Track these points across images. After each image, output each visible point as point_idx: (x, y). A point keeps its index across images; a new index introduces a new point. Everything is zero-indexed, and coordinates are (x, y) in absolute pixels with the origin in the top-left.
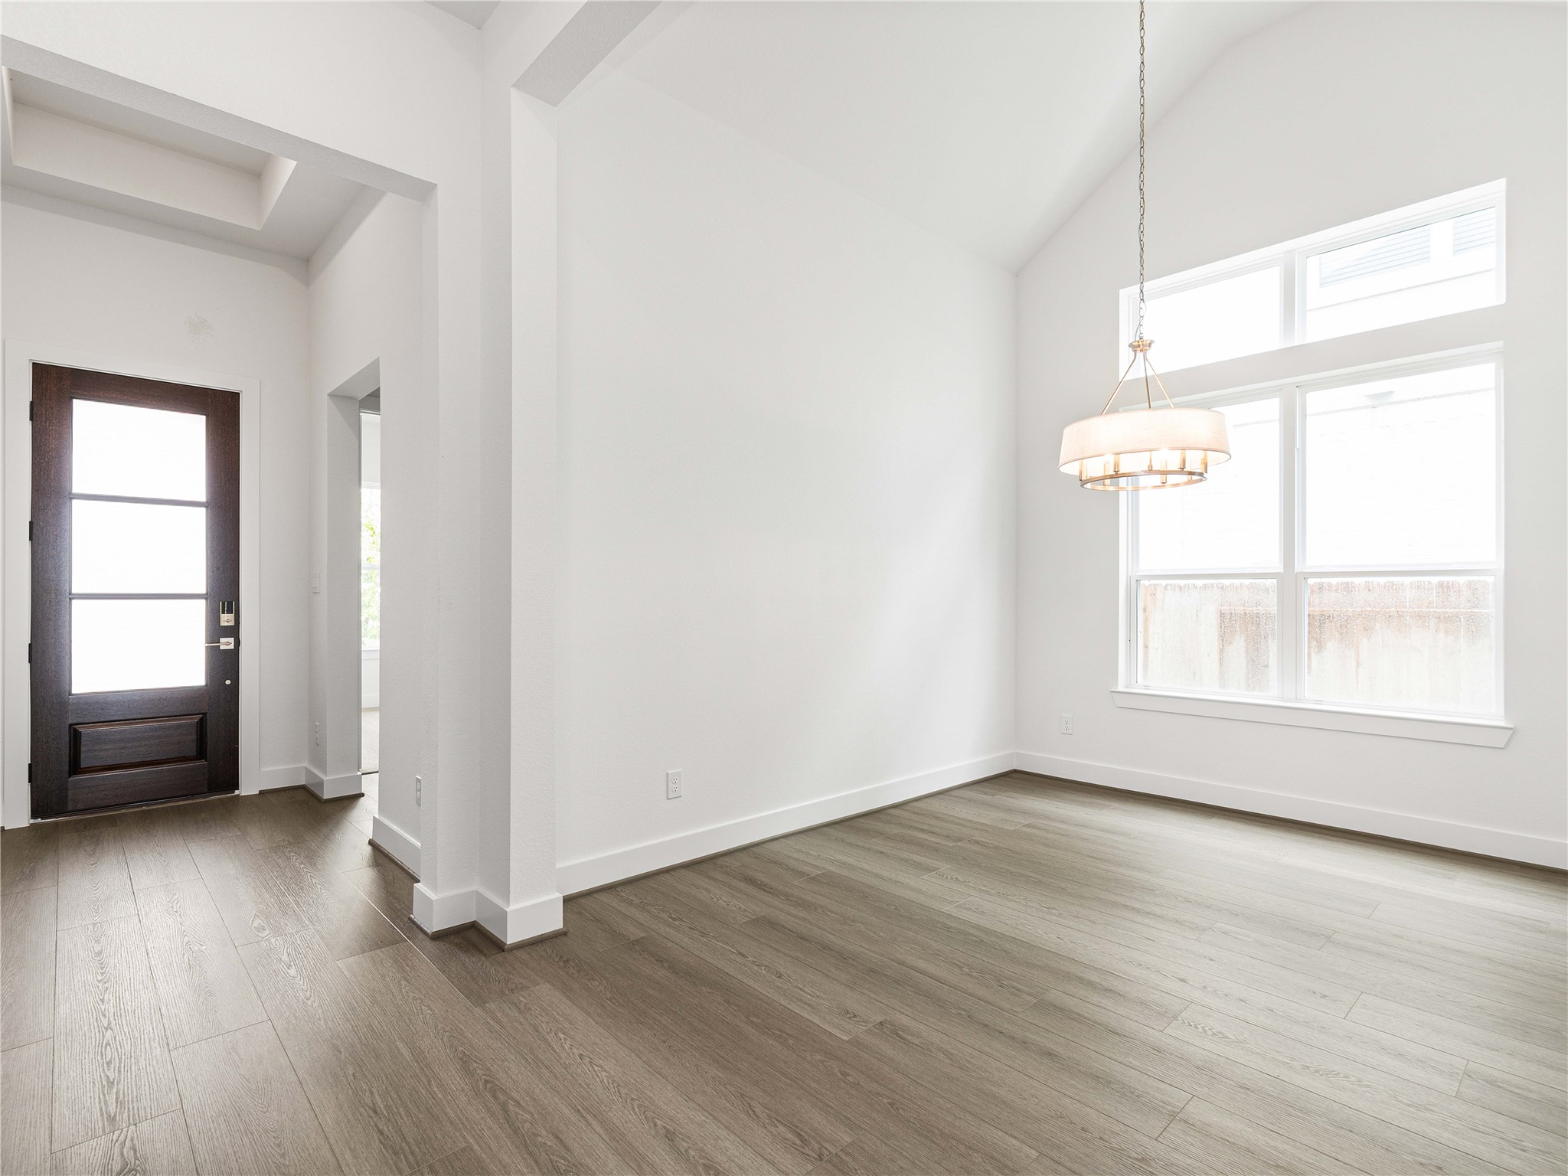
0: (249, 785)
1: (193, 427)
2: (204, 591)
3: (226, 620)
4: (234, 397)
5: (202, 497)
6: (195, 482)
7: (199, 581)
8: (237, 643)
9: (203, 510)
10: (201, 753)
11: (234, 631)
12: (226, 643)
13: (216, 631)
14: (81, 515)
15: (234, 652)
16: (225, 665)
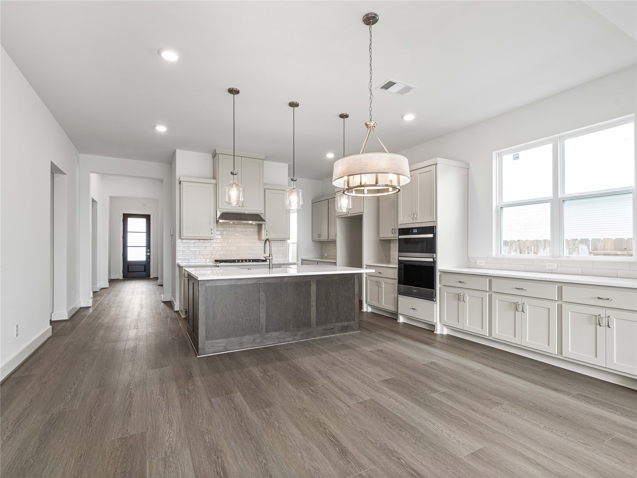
0: (151, 277)
1: (144, 220)
3: (149, 250)
4: (150, 215)
5: (145, 231)
6: (144, 229)
7: (145, 244)
8: (150, 254)
9: (145, 233)
10: (145, 271)
11: (150, 252)
12: (148, 254)
13: (147, 252)
14: (129, 234)
15: (150, 255)
16: (148, 257)
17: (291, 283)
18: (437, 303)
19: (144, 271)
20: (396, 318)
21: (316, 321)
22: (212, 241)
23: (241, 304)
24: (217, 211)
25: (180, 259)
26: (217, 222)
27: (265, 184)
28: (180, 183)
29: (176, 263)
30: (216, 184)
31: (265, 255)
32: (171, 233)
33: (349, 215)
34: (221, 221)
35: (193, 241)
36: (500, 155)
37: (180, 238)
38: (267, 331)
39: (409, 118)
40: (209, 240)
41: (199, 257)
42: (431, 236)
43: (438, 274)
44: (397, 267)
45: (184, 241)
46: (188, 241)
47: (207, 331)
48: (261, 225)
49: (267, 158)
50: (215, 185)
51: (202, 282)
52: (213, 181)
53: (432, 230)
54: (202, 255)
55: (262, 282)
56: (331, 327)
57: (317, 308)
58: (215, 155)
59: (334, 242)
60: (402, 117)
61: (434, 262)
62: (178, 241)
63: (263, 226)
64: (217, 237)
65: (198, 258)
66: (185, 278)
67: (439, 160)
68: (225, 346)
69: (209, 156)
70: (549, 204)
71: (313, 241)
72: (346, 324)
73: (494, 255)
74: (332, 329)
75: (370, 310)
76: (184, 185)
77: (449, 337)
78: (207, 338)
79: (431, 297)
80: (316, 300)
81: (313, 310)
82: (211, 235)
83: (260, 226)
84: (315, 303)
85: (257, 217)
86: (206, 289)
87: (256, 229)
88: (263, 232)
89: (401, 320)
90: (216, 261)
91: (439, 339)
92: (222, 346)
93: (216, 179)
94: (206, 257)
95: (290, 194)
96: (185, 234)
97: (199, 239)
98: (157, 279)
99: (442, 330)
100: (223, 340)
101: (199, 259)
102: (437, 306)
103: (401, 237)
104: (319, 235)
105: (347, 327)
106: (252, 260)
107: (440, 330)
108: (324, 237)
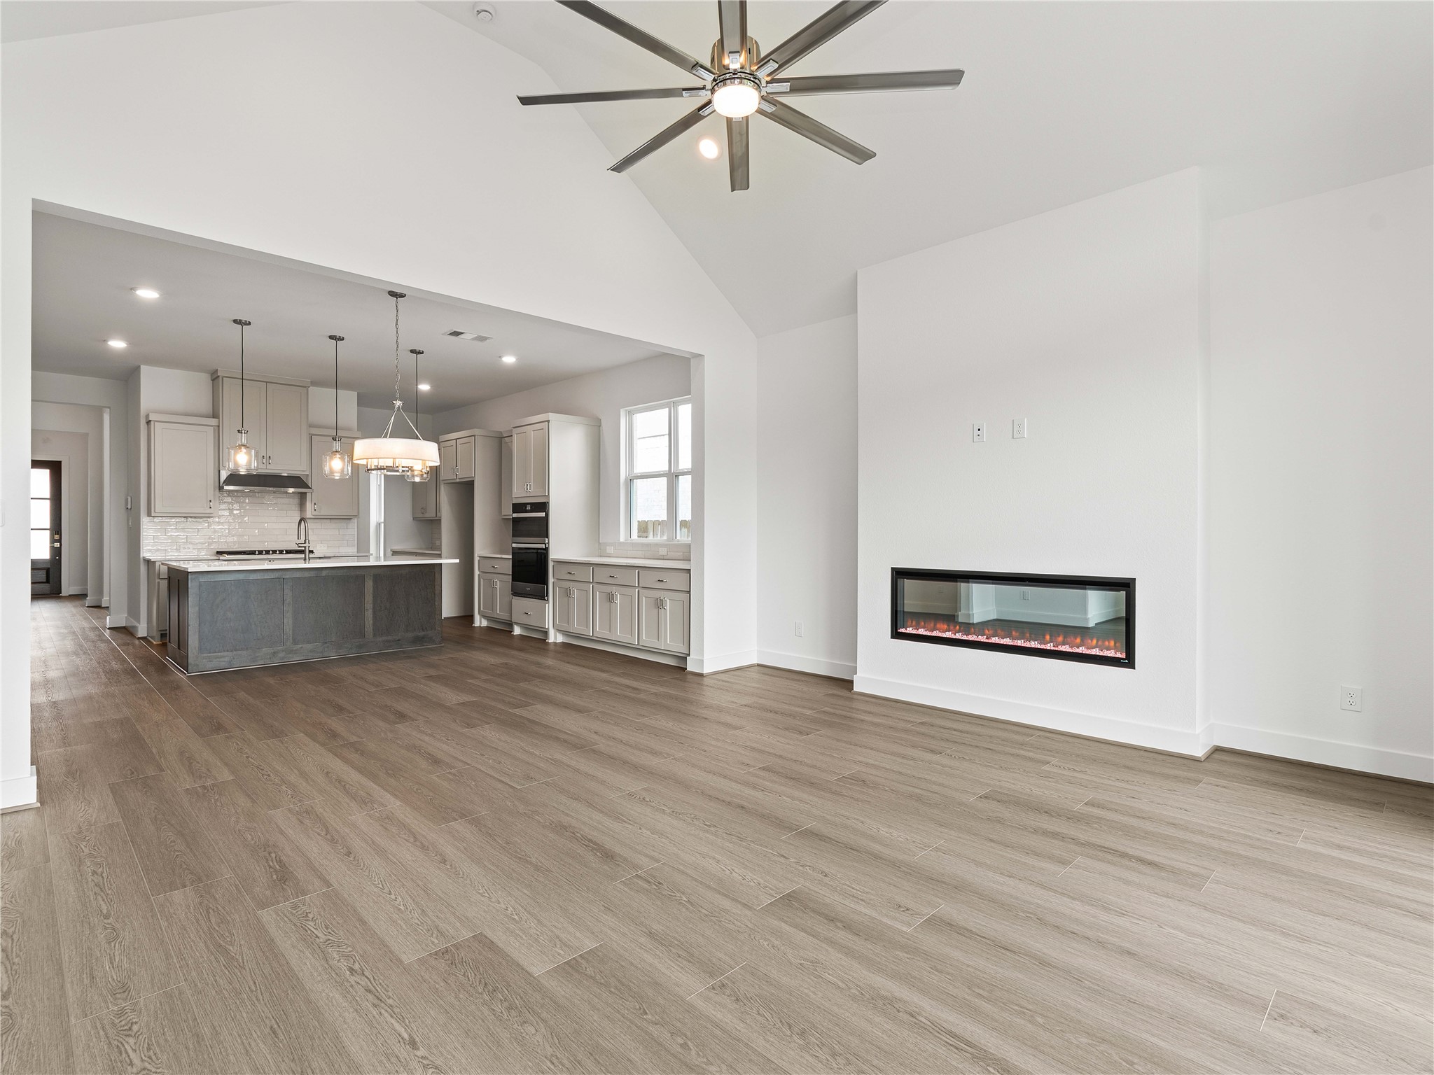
0: (64, 593)
1: (45, 473)
2: (49, 528)
3: (57, 537)
4: (60, 462)
5: (48, 496)
7: (47, 525)
8: (61, 545)
9: (49, 501)
10: (48, 581)
11: (60, 541)
12: (57, 545)
13: (53, 541)
15: (60, 548)
16: (56, 552)
17: (333, 579)
18: (549, 603)
19: (45, 581)
20: (511, 630)
21: (373, 630)
22: (211, 520)
23: (254, 605)
24: (219, 471)
25: (150, 551)
26: (221, 488)
27: (311, 426)
28: (148, 422)
29: (141, 556)
30: (219, 426)
31: (299, 542)
32: (127, 504)
33: (458, 480)
34: (226, 488)
35: (173, 520)
36: (630, 413)
37: (149, 515)
38: (295, 642)
39: (509, 360)
40: (205, 519)
41: (186, 547)
42: (543, 514)
43: (551, 564)
44: (511, 557)
45: (156, 520)
46: (164, 520)
47: (200, 640)
48: (306, 493)
49: (314, 383)
50: (216, 428)
51: (194, 576)
52: (214, 422)
53: (543, 506)
54: (190, 542)
55: (287, 577)
56: (397, 638)
57: (374, 612)
58: (215, 377)
59: (439, 521)
60: (500, 357)
61: (546, 549)
62: (145, 520)
63: (308, 496)
64: (221, 513)
65: (184, 548)
66: (159, 580)
67: (552, 416)
68: (230, 662)
69: (204, 378)
70: (665, 479)
71: (414, 519)
72: (422, 634)
73: (622, 539)
74: (399, 640)
75: (485, 623)
76: (157, 429)
77: (564, 644)
78: (201, 650)
79: (542, 596)
80: (373, 601)
81: (369, 615)
82: (209, 511)
83: (303, 496)
84: (371, 605)
85: (297, 481)
86: (200, 586)
87: (296, 501)
88: (309, 505)
89: (517, 631)
90: (218, 553)
91: (552, 647)
92: (224, 661)
93: (218, 418)
94: (199, 546)
95: (331, 458)
96: (158, 507)
97: (185, 517)
98: (82, 596)
99: (556, 638)
100: (226, 654)
101: (187, 550)
102: (549, 607)
103: (515, 515)
104: (424, 510)
105: (423, 638)
106: (286, 551)
107: (555, 637)
108: (430, 514)
